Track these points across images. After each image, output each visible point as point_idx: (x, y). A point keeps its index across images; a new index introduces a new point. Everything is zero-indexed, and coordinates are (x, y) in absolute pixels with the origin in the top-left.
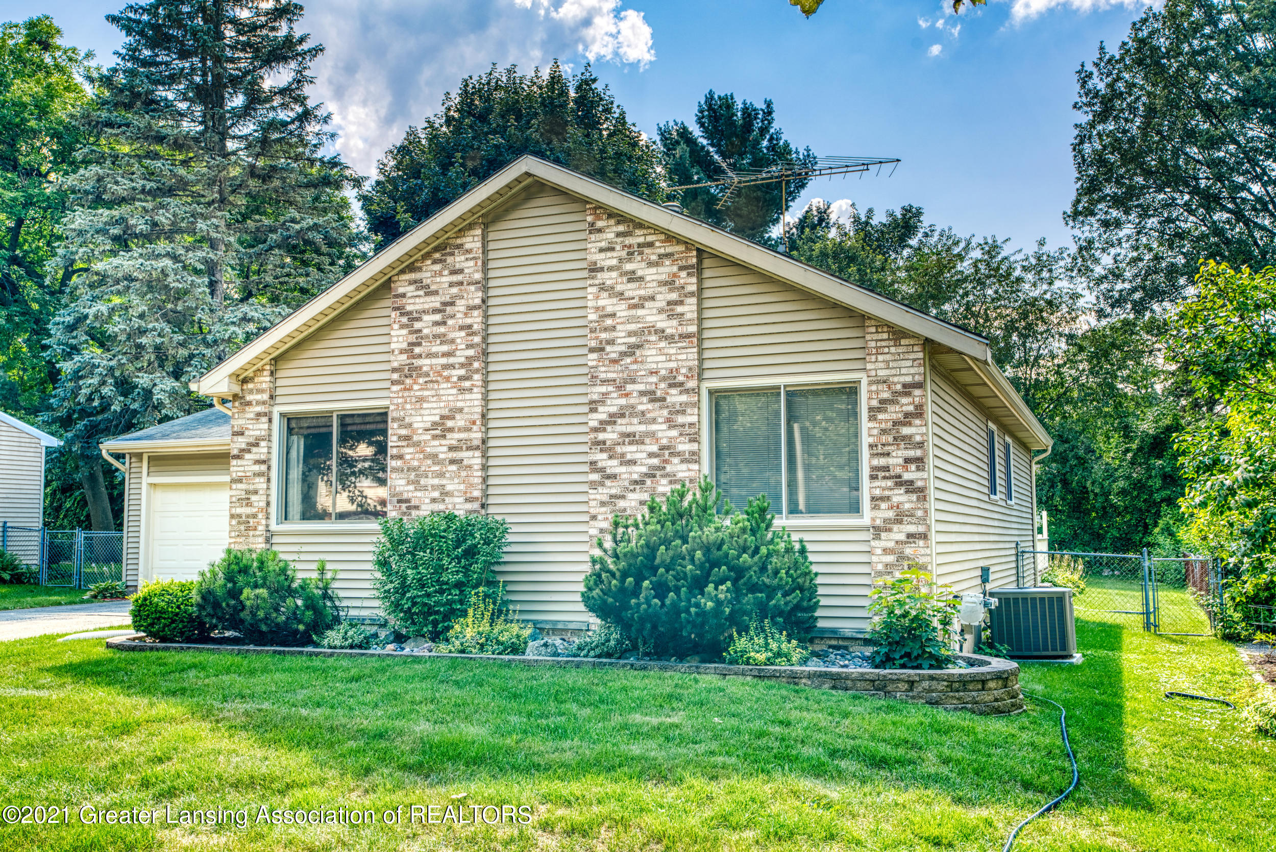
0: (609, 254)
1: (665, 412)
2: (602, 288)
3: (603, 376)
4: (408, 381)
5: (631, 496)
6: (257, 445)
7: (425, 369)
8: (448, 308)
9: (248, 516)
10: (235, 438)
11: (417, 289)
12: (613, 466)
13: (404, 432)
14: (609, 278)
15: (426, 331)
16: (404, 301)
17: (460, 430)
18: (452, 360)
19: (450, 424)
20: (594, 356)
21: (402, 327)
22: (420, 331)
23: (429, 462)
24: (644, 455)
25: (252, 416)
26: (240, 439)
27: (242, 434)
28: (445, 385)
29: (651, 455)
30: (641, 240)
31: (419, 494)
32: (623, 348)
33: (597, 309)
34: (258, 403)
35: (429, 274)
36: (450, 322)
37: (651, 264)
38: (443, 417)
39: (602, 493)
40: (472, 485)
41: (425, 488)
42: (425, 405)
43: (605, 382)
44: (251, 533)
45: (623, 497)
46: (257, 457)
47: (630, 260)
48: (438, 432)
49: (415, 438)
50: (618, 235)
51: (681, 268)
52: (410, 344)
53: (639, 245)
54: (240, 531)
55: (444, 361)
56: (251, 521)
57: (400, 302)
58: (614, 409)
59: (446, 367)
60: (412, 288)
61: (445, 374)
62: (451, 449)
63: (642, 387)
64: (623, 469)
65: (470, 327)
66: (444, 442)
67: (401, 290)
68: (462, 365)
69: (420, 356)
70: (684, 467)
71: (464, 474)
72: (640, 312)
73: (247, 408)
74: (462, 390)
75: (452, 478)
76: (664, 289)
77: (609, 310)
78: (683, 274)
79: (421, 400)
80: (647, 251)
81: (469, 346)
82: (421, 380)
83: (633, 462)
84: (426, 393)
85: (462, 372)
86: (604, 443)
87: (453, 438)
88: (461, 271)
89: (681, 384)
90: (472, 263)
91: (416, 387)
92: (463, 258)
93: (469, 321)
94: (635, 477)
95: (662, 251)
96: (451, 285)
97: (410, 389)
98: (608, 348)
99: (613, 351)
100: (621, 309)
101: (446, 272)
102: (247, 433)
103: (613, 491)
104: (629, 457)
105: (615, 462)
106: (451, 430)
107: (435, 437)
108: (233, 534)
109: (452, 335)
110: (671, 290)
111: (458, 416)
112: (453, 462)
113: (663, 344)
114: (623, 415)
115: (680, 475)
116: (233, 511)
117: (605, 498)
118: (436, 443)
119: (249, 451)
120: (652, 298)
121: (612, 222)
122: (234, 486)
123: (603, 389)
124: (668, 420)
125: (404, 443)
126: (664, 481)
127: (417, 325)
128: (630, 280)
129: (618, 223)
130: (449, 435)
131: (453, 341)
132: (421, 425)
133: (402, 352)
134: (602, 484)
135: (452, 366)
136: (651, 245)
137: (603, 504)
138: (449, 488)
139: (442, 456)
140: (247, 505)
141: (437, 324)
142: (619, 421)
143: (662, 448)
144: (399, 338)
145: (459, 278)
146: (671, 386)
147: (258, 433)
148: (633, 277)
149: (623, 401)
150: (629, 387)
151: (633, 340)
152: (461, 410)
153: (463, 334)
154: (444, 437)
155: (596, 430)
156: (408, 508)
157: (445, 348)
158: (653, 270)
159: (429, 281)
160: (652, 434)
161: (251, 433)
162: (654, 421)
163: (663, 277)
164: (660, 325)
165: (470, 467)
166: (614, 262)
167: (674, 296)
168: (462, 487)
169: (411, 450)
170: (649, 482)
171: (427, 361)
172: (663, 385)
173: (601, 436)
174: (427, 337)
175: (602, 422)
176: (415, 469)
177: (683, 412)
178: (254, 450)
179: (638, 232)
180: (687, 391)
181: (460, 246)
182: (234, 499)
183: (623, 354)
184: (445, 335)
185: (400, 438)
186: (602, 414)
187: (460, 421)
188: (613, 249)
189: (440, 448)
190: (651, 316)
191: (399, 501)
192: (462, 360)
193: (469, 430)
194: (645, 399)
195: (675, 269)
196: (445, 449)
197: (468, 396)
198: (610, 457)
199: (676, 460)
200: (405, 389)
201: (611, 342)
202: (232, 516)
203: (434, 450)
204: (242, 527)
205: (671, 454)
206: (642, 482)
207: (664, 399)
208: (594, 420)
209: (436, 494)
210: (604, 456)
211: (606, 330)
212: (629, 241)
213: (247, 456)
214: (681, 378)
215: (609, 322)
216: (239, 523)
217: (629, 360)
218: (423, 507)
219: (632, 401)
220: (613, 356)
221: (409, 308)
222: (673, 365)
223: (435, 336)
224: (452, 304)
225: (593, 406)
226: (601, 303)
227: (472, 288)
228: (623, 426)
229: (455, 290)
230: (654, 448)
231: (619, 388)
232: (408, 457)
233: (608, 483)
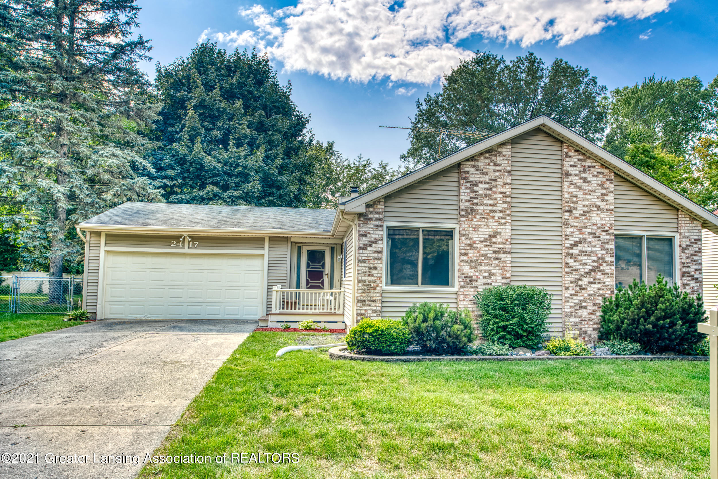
0: (575, 168)
1: (600, 243)
2: (571, 183)
3: (572, 224)
4: (470, 216)
5: (585, 279)
6: (376, 243)
7: (480, 211)
8: (493, 182)
9: (370, 282)
10: (361, 238)
11: (476, 170)
12: (576, 265)
13: (468, 242)
14: (575, 179)
15: (480, 192)
16: (468, 175)
17: (499, 243)
18: (495, 208)
19: (494, 240)
20: (567, 214)
21: (467, 188)
22: (477, 192)
23: (483, 258)
24: (591, 261)
25: (372, 226)
26: (364, 238)
27: (366, 236)
28: (491, 220)
29: (594, 261)
30: (590, 164)
31: (477, 274)
32: (581, 212)
33: (569, 193)
34: (376, 219)
35: (482, 164)
36: (494, 189)
37: (594, 176)
38: (490, 236)
39: (571, 278)
40: (506, 271)
41: (480, 271)
42: (480, 229)
43: (572, 226)
44: (372, 291)
45: (581, 280)
46: (376, 249)
47: (584, 173)
48: (487, 243)
49: (475, 246)
50: (579, 160)
51: (607, 180)
52: (471, 198)
53: (589, 167)
54: (365, 290)
55: (491, 208)
56: (372, 284)
57: (465, 175)
58: (577, 240)
59: (491, 211)
60: (473, 169)
61: (491, 214)
62: (495, 252)
63: (590, 231)
64: (581, 267)
65: (505, 193)
66: (490, 249)
67: (466, 169)
68: (500, 212)
69: (477, 204)
70: (608, 267)
71: (502, 265)
72: (589, 197)
73: (369, 222)
74: (501, 224)
75: (495, 267)
76: (600, 188)
77: (575, 194)
78: (608, 182)
79: (478, 226)
80: (592, 169)
81: (504, 202)
82: (478, 217)
83: (586, 264)
84: (480, 223)
85: (501, 215)
86: (572, 254)
87: (496, 247)
88: (500, 165)
89: (607, 231)
90: (506, 162)
91: (475, 220)
92: (501, 158)
93: (504, 190)
94: (587, 271)
95: (599, 171)
96: (495, 171)
97: (472, 220)
98: (574, 211)
99: (576, 213)
100: (580, 194)
101: (492, 164)
102: (369, 235)
103: (577, 277)
104: (584, 261)
105: (577, 264)
106: (495, 243)
107: (486, 246)
108: (360, 291)
109: (495, 196)
110: (603, 189)
111: (498, 236)
112: (495, 259)
113: (599, 212)
114: (581, 243)
115: (607, 271)
116: (360, 278)
117: (573, 280)
118: (487, 249)
119: (371, 246)
120: (594, 191)
121: (576, 154)
122: (360, 265)
123: (572, 230)
124: (601, 246)
125: (468, 248)
126: (600, 273)
127: (476, 189)
128: (584, 182)
129: (579, 155)
130: (493, 246)
131: (495, 199)
132: (478, 239)
133: (467, 201)
134: (571, 273)
135: (495, 211)
136: (594, 167)
137: (572, 282)
138: (493, 271)
139: (489, 255)
140: (369, 275)
141: (486, 189)
142: (579, 245)
143: (599, 259)
144: (465, 194)
145: (499, 168)
146: (602, 231)
147: (377, 236)
148: (585, 180)
149: (581, 236)
150: (584, 230)
151: (586, 209)
152: (500, 234)
153: (501, 196)
154: (491, 246)
155: (568, 248)
156: (470, 281)
157: (491, 202)
158: (595, 179)
159: (482, 167)
160: (594, 252)
161: (372, 235)
162: (595, 246)
163: (600, 182)
164: (598, 204)
165: (505, 262)
166: (577, 172)
167: (604, 191)
168: (501, 271)
169: (472, 251)
170: (593, 273)
171: (482, 207)
172: (599, 231)
173: (571, 251)
174: (481, 195)
175: (571, 245)
176: (474, 261)
177: (608, 243)
178: (374, 245)
179: (588, 160)
180: (610, 234)
181: (500, 152)
182: (360, 272)
183: (581, 215)
184: (491, 195)
185: (466, 245)
186: (571, 241)
187: (499, 239)
188: (576, 166)
189: (485, 250)
190: (593, 199)
191: (465, 277)
192: (501, 209)
193: (505, 244)
194: (591, 236)
195: (604, 180)
196: (492, 252)
197: (504, 227)
198: (575, 261)
199: (605, 264)
200: (469, 220)
201: (575, 209)
202: (359, 281)
203: (485, 252)
204: (366, 288)
205: (603, 261)
206: (590, 273)
207: (599, 237)
208: (567, 244)
209: (486, 274)
210: (572, 260)
211: (573, 203)
212: (584, 164)
213: (369, 248)
214: (607, 228)
215: (574, 199)
216: (364, 285)
217: (583, 218)
218: (479, 280)
219: (585, 236)
220: (576, 215)
221: (471, 179)
222: (603, 222)
223: (486, 195)
224: (495, 180)
225: (567, 237)
226: (571, 190)
227: (506, 174)
228: (581, 247)
229: (497, 174)
230: (595, 258)
231: (579, 230)
232: (470, 255)
233: (574, 273)
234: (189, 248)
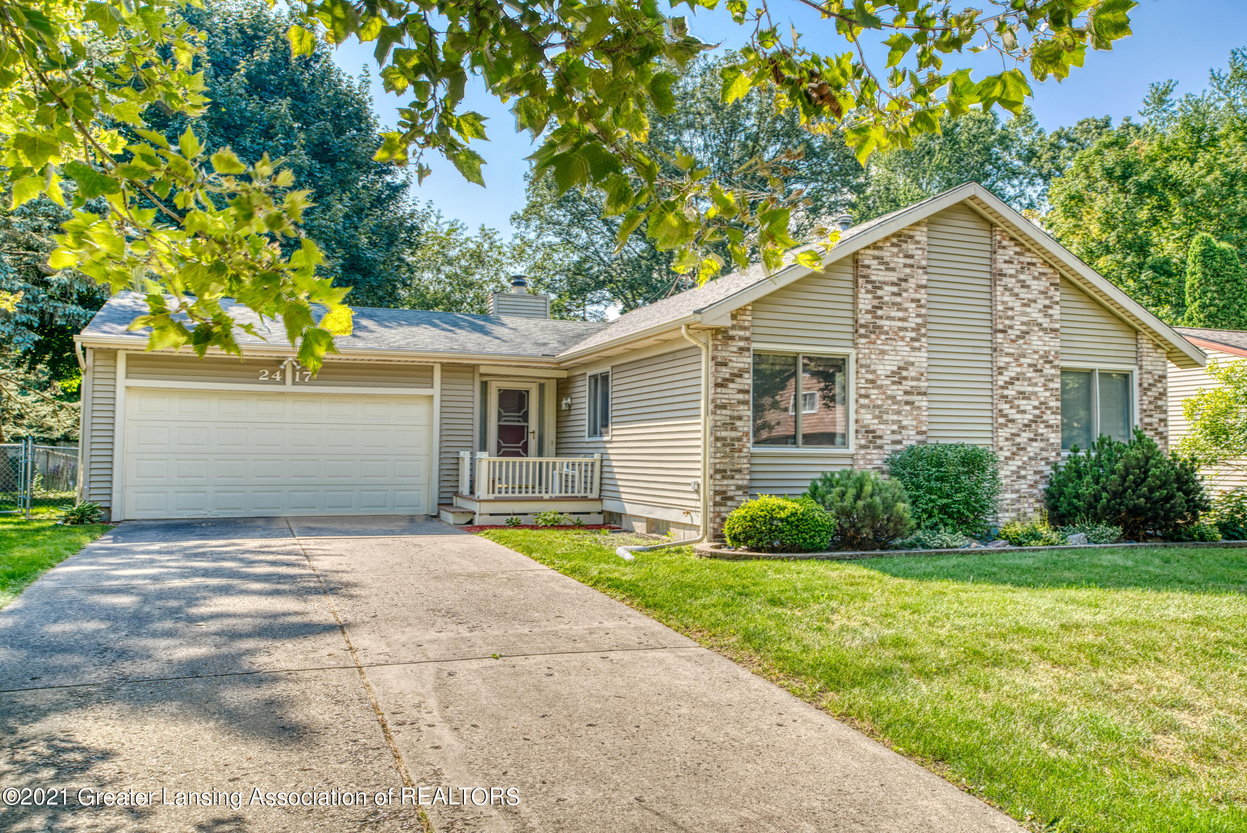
0: (1011, 266)
1: (1042, 380)
2: (1006, 288)
3: (1007, 350)
4: (873, 336)
5: (1024, 435)
6: (740, 376)
7: (886, 328)
8: (903, 284)
9: (733, 439)
10: (719, 368)
11: (879, 264)
12: (1012, 413)
13: (870, 377)
14: (1011, 282)
15: (886, 299)
16: (869, 271)
17: (913, 379)
18: (905, 324)
19: (905, 373)
20: (1000, 335)
21: (868, 292)
22: (881, 298)
23: (890, 402)
24: (1030, 407)
25: (735, 349)
26: (724, 369)
27: (725, 365)
28: (901, 343)
29: (1035, 408)
30: (1029, 260)
31: (882, 427)
32: (1018, 333)
33: (1003, 302)
34: (741, 339)
35: (888, 254)
36: (904, 295)
37: (1035, 278)
38: (899, 368)
39: (1004, 433)
40: (921, 422)
41: (886, 422)
42: (886, 357)
43: (1007, 354)
44: (736, 454)
45: (1018, 435)
46: (741, 387)
47: (1022, 273)
48: (896, 379)
49: (879, 382)
50: (1016, 253)
51: (1052, 284)
52: (874, 307)
53: (1029, 264)
54: (725, 452)
55: (900, 324)
56: (736, 444)
57: (865, 271)
58: (1013, 374)
59: (902, 329)
60: (875, 262)
61: (901, 334)
62: (906, 393)
63: (1029, 361)
64: (1019, 416)
65: (919, 301)
66: (900, 387)
67: (867, 262)
68: (913, 330)
69: (881, 318)
70: (1053, 417)
71: (915, 413)
72: (1028, 310)
73: (730, 342)
74: (914, 349)
75: (906, 416)
76: (1042, 296)
77: (1010, 304)
78: (1052, 288)
79: (883, 352)
80: (1032, 268)
81: (918, 316)
82: (883, 337)
83: (1024, 412)
84: (886, 348)
85: (913, 335)
86: (1007, 397)
87: (907, 385)
88: (912, 257)
89: (1051, 362)
90: (920, 252)
91: (879, 342)
92: (914, 246)
93: (918, 296)
94: (1026, 422)
95: (1041, 270)
96: (905, 266)
97: (874, 343)
98: (1010, 331)
99: (1012, 334)
100: (1017, 305)
101: (901, 255)
102: (731, 364)
103: (1013, 431)
104: (1022, 408)
105: (1014, 411)
106: (905, 378)
107: (894, 383)
108: (718, 455)
109: (906, 305)
110: (1046, 298)
111: (911, 368)
112: (907, 403)
113: (1041, 334)
114: (1018, 379)
115: (1051, 422)
116: (719, 434)
117: (1008, 436)
118: (895, 387)
119: (733, 381)
120: (1035, 301)
121: (1012, 243)
122: (719, 412)
123: (1007, 359)
124: (1045, 385)
125: (870, 386)
126: (1042, 426)
127: (880, 293)
128: (1022, 286)
129: (1016, 245)
130: (904, 383)
131: (906, 310)
132: (883, 372)
133: (867, 312)
134: (1006, 426)
135: (905, 329)
136: (1034, 264)
137: (1007, 439)
138: (905, 423)
139: (899, 398)
140: (732, 429)
141: (894, 294)
142: (1017, 383)
143: (1041, 403)
144: (865, 301)
145: (910, 261)
146: (1046, 362)
147: (741, 365)
148: (1024, 285)
149: (1018, 369)
150: (1022, 360)
151: (1024, 328)
152: (913, 364)
153: (914, 305)
154: (900, 383)
155: (1002, 387)
156: (874, 437)
157: (901, 314)
158: (1036, 282)
159: (888, 259)
160: (1035, 394)
161: (735, 365)
162: (1036, 385)
163: (1042, 288)
164: (1040, 320)
165: (919, 408)
166: (1013, 272)
167: (1047, 302)
168: (914, 423)
169: (876, 391)
170: (1033, 425)
171: (888, 323)
172: (1041, 361)
173: (1006, 392)
174: (887, 303)
175: (1006, 382)
176: (879, 407)
177: (1052, 380)
178: (738, 380)
179: (1028, 254)
180: (1054, 367)
181: (911, 237)
182: (719, 424)
183: (1018, 337)
184: (900, 304)
185: (867, 381)
186: (1005, 377)
187: (912, 372)
188: (1011, 262)
189: (893, 390)
190: (1034, 313)
191: (867, 432)
192: (913, 325)
193: (919, 380)
194: (1031, 369)
195: (1048, 284)
196: (901, 393)
197: (918, 354)
198: (1011, 407)
199: (1049, 412)
200: (870, 342)
201: (1011, 327)
202: (717, 439)
203: (893, 393)
204: (728, 449)
205: (1047, 408)
206: (1030, 426)
207: (1041, 371)
208: (1001, 380)
209: (895, 427)
210: (1007, 406)
211: (1008, 318)
212: (1022, 259)
213: (731, 385)
214: (1051, 358)
215: (1010, 313)
216: (724, 445)
217: (1022, 341)
218: (886, 437)
219: (1024, 370)
220: (1013, 337)
221: (873, 278)
222: (1047, 348)
223: (893, 304)
224: (906, 281)
225: (1001, 370)
226: (1006, 299)
227: (921, 271)
228: (1019, 386)
229: (908, 270)
230: (1036, 403)
231: (1016, 360)
232: (873, 397)
233: (1010, 425)
234: (294, 383)
